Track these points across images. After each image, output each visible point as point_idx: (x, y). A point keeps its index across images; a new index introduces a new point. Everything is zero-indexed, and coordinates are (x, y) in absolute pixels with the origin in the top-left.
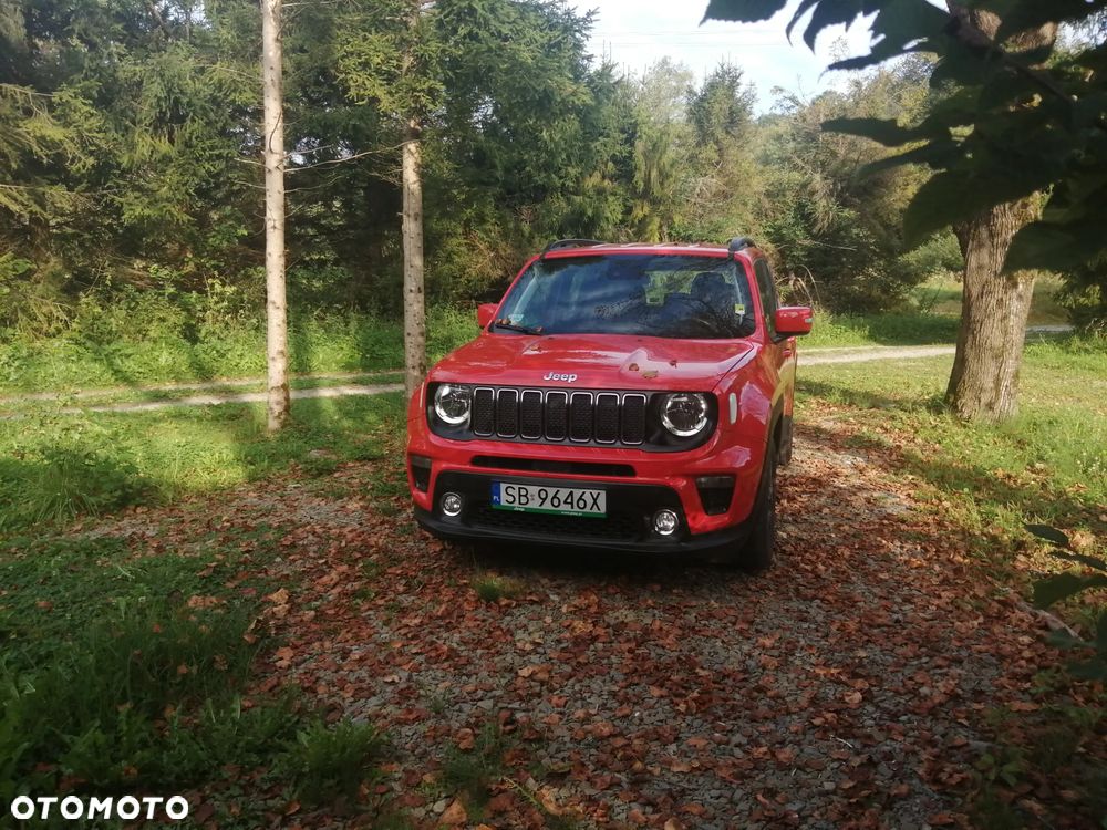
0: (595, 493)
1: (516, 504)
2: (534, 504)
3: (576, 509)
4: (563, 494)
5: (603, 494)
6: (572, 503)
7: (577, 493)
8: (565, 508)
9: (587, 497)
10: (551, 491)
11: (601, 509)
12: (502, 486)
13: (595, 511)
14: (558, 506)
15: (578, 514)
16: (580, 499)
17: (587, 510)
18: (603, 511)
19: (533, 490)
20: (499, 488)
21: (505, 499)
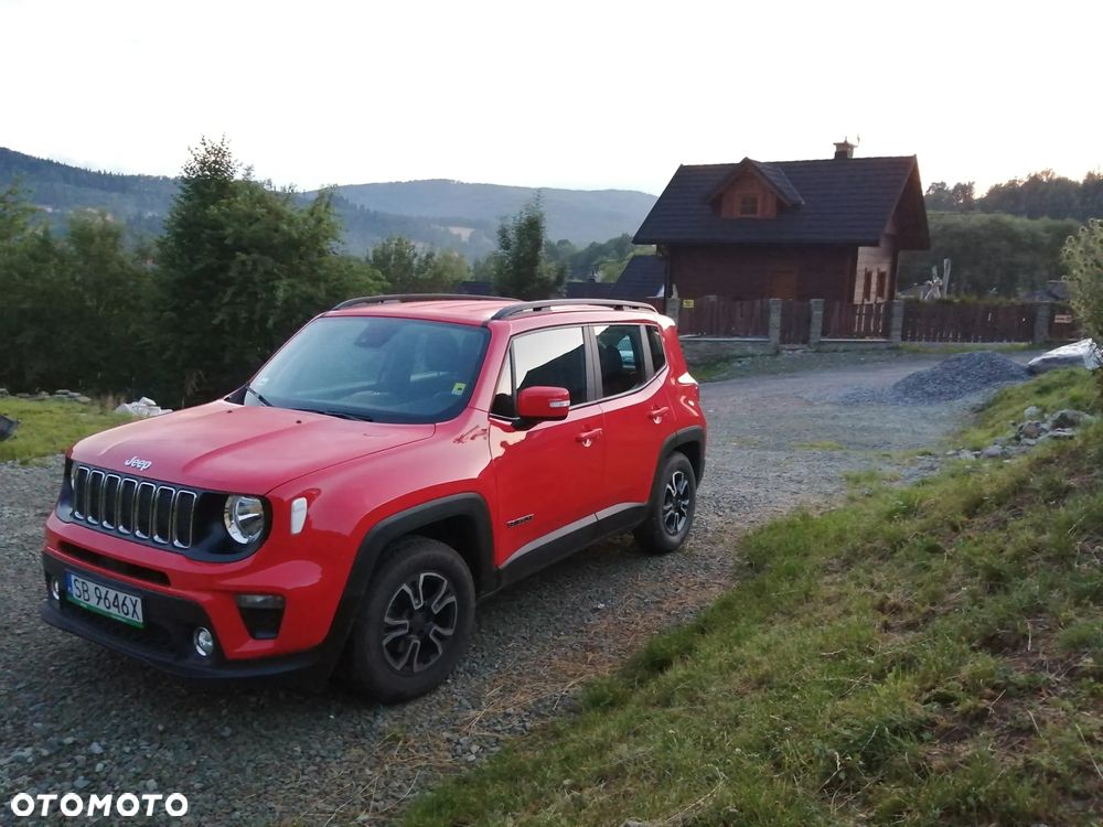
0: (134, 598)
1: (82, 599)
2: (93, 602)
3: (121, 614)
4: (112, 594)
5: (139, 601)
6: (118, 606)
7: (121, 596)
8: (114, 610)
9: (128, 602)
10: (103, 590)
11: (139, 619)
12: (73, 577)
13: (135, 619)
14: (109, 608)
15: (124, 620)
16: (124, 604)
17: (129, 617)
18: (141, 621)
19: (91, 586)
20: (70, 578)
21: (75, 592)
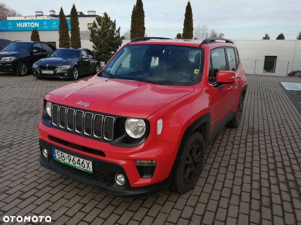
0: (88, 162)
1: (61, 159)
2: (67, 161)
3: (81, 167)
4: (76, 159)
5: (91, 163)
6: (80, 164)
7: (81, 160)
8: (77, 166)
9: (85, 162)
10: (72, 157)
11: (90, 169)
12: (56, 151)
13: (88, 169)
14: (75, 164)
15: (83, 170)
16: (82, 163)
17: (86, 168)
18: (91, 170)
19: (66, 155)
20: (55, 151)
21: (57, 156)
